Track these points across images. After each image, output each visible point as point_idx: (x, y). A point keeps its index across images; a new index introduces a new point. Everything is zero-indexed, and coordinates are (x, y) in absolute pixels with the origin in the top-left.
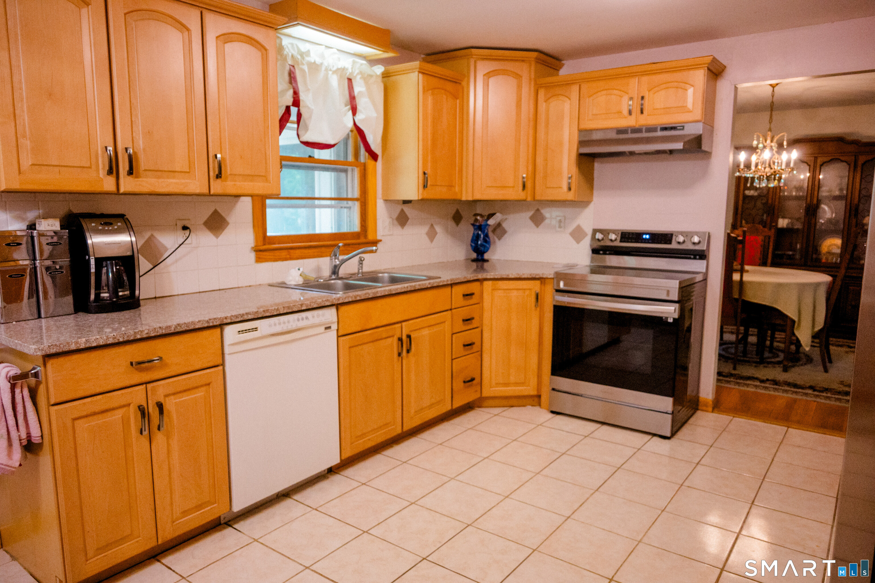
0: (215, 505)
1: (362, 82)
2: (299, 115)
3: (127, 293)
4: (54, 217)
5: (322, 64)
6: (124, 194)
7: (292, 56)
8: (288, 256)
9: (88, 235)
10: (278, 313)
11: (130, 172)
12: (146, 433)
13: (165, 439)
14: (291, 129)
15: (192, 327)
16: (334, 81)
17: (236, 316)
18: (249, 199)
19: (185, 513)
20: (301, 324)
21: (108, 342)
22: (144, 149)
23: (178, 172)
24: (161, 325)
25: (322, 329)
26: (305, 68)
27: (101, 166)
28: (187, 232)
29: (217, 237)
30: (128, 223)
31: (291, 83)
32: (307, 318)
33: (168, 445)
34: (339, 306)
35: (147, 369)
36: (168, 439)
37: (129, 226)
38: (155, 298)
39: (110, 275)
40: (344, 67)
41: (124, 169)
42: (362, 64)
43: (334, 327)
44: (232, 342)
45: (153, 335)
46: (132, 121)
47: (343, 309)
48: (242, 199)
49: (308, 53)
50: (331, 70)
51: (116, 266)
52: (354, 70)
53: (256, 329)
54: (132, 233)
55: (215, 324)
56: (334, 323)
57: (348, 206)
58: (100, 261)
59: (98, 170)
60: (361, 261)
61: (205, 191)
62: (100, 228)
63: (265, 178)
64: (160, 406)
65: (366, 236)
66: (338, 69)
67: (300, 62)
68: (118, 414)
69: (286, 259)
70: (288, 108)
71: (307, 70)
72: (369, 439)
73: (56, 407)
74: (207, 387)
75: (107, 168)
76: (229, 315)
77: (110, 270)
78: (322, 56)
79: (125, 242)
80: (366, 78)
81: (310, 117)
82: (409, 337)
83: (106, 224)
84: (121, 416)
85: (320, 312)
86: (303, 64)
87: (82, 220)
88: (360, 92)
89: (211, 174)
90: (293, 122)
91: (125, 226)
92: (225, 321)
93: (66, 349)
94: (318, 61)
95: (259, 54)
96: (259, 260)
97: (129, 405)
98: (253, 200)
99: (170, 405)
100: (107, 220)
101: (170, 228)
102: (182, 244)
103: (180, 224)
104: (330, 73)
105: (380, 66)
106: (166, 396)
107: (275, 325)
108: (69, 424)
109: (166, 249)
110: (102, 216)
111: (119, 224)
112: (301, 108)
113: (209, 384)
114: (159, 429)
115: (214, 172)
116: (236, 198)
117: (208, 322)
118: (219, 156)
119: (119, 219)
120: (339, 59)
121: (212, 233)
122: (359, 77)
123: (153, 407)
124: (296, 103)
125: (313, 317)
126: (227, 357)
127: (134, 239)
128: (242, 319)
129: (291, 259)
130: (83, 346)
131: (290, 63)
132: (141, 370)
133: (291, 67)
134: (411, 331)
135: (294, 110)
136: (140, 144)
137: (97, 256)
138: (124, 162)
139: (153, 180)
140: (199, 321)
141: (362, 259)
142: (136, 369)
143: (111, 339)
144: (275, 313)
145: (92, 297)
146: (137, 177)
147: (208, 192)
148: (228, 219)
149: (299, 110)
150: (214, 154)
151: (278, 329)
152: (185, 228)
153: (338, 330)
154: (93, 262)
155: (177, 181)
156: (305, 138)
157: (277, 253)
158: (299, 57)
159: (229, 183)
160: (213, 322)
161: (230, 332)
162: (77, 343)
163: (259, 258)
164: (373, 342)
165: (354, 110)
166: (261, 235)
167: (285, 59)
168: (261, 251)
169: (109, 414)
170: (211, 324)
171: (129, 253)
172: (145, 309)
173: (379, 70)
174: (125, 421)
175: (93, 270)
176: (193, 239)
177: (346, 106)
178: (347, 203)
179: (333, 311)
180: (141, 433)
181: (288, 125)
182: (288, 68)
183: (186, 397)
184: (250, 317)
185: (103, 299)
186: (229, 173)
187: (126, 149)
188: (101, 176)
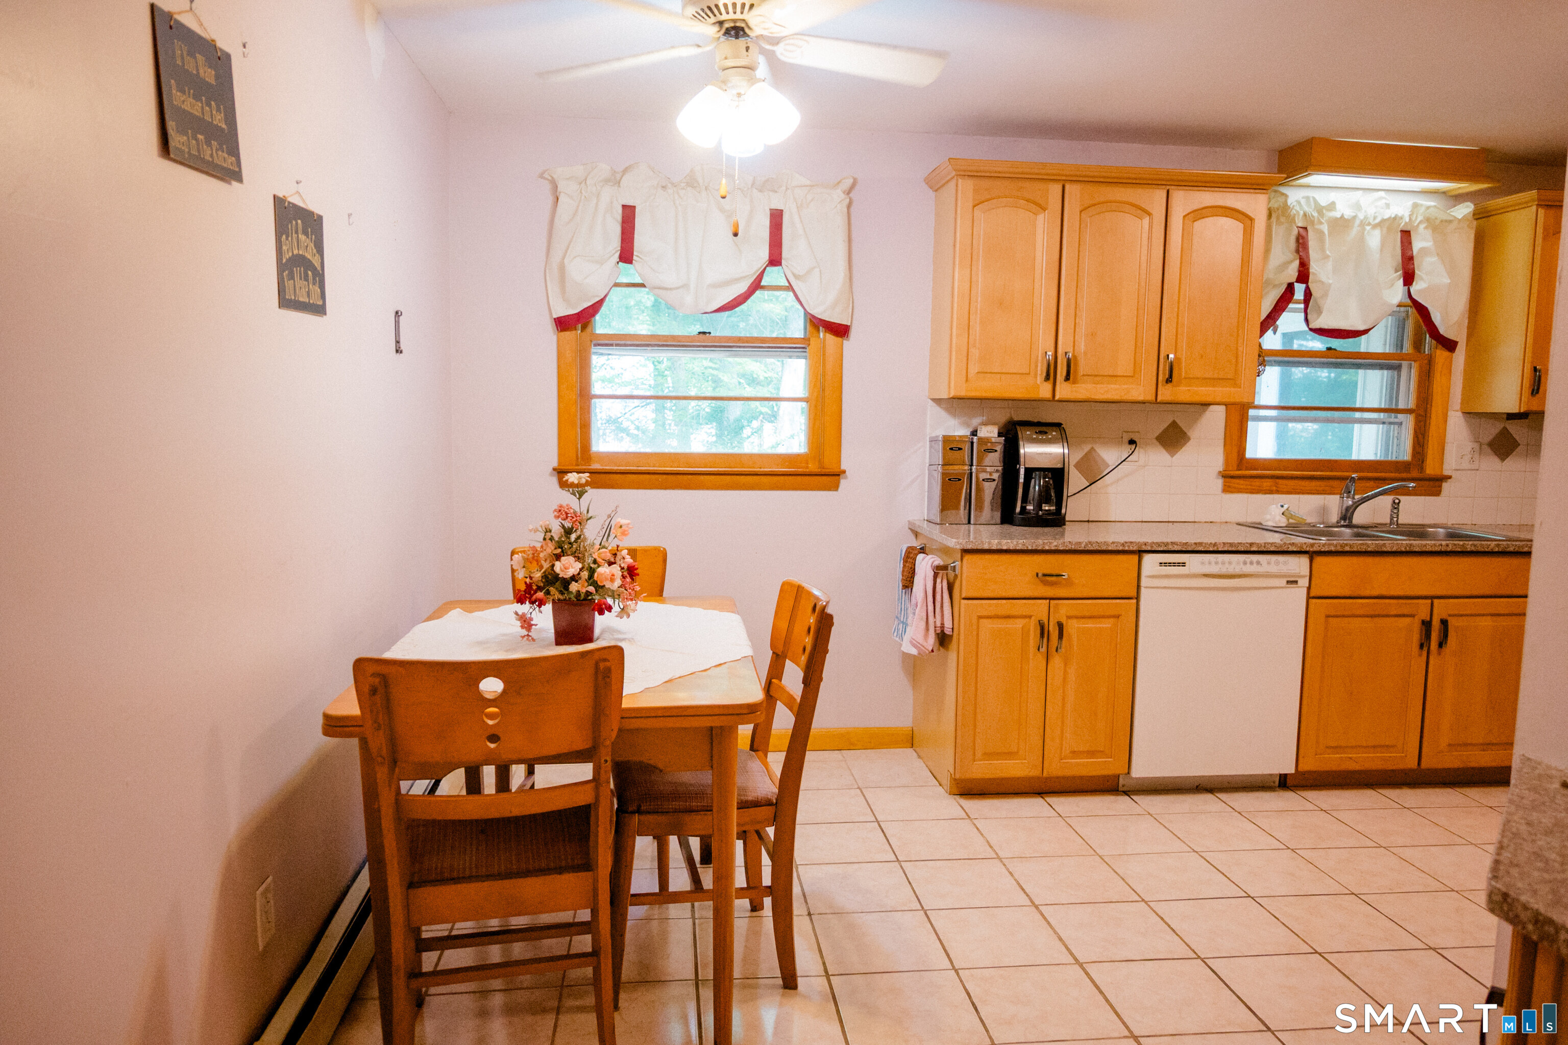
0: (1110, 760)
1: (1428, 233)
2: (1308, 294)
3: (1053, 508)
4: (994, 424)
5: (1355, 217)
6: (1060, 401)
7: (1305, 215)
8: (1274, 488)
9: (1021, 443)
10: (1215, 549)
11: (1067, 378)
12: (1043, 650)
13: (1062, 665)
14: (1295, 311)
15: (1104, 548)
16: (1374, 239)
17: (1159, 544)
18: (1222, 409)
19: (1075, 754)
20: (1248, 569)
21: (1018, 548)
22: (1085, 353)
23: (1120, 376)
24: (1071, 540)
25: (1283, 582)
26: (1325, 228)
27: (1039, 372)
28: (1133, 446)
29: (1172, 456)
30: (1063, 433)
31: (1297, 251)
32: (1258, 563)
33: (1065, 672)
34: (1315, 556)
35: (1052, 584)
36: (1066, 664)
37: (1064, 436)
38: (1088, 521)
39: (1037, 487)
40: (1396, 215)
41: (1061, 375)
42: (1428, 208)
43: (1304, 582)
44: (1151, 574)
45: (1062, 548)
46: (1075, 323)
47: (1319, 560)
48: (1212, 408)
49: (1332, 206)
50: (1369, 224)
51: (1044, 478)
52: (1414, 219)
53: (1183, 565)
54: (1065, 444)
55: (1131, 548)
56: (1304, 577)
57: (1396, 420)
58: (1029, 472)
59: (1036, 377)
60: (1396, 505)
61: (1151, 397)
62: (1034, 436)
63: (1233, 381)
64: (1060, 626)
65: (1421, 468)
66: (1383, 221)
67: (1316, 220)
68: (1019, 624)
69: (1270, 492)
70: (1290, 288)
71: (1326, 232)
72: (1350, 758)
73: (966, 601)
74: (1116, 620)
75: (1045, 374)
76: (1150, 541)
77: (1037, 482)
78: (1358, 206)
79: (1057, 455)
80: (1437, 227)
81: (1325, 295)
82: (1444, 623)
83: (1041, 432)
84: (1021, 626)
85: (1281, 558)
86: (1321, 223)
87: (1018, 428)
88: (1422, 249)
89: (1160, 378)
90: (1298, 302)
91: (1060, 436)
92: (1144, 548)
93: (980, 547)
94: (1348, 213)
95: (1241, 226)
96: (1227, 489)
97: (1030, 617)
98: (1227, 410)
99: (1072, 627)
100: (1044, 429)
101: (1115, 441)
102: (1124, 460)
103: (1127, 438)
104: (1368, 228)
105: (1469, 203)
106: (1069, 617)
107: (1210, 563)
108: (974, 620)
109: (1108, 466)
110: (1039, 424)
111: (1054, 433)
112: (1309, 284)
113: (1118, 617)
114: (1057, 651)
115: (1164, 374)
116: (1205, 407)
117: (1123, 545)
118: (1171, 356)
119: (1054, 428)
120: (1388, 206)
121: (1167, 450)
122: (1422, 226)
123: (1054, 625)
124: (1303, 276)
125: (1269, 563)
126: (1143, 590)
127: (1066, 451)
128: (1165, 549)
129: (1278, 492)
130: (994, 547)
131: (1300, 225)
132: (1046, 583)
133: (1301, 230)
134: (1450, 615)
135: (1299, 289)
136: (1082, 347)
137: (1027, 466)
138: (1062, 369)
139: (1089, 386)
140: (1113, 543)
141: (1397, 501)
142: (1042, 581)
143: (1020, 546)
144: (1211, 549)
145: (1018, 510)
146: (1074, 383)
147: (1154, 398)
148: (1190, 434)
149: (1307, 288)
150: (1166, 355)
151: (1214, 569)
152: (1132, 442)
153: (1309, 588)
154: (1022, 472)
155: (1118, 386)
156: (1315, 325)
157: (1257, 482)
158: (1315, 214)
159: (1183, 388)
160: (1129, 546)
161: (1150, 562)
162: (989, 543)
163: (1229, 487)
164: (1372, 616)
165: (1409, 278)
166: (1235, 455)
167: (1292, 221)
168: (1232, 477)
169: (1011, 620)
170: (1127, 548)
171: (1059, 466)
172: (1068, 527)
173: (1465, 210)
174: (1025, 633)
175: (1022, 480)
176: (1140, 455)
177: (1396, 271)
178: (1396, 417)
179: (1304, 561)
180: (1039, 650)
181: (1291, 306)
182: (1295, 232)
183: (1090, 625)
184: (1176, 548)
185: (1029, 513)
186: (1183, 375)
187: (1066, 353)
188: (1038, 382)
